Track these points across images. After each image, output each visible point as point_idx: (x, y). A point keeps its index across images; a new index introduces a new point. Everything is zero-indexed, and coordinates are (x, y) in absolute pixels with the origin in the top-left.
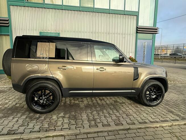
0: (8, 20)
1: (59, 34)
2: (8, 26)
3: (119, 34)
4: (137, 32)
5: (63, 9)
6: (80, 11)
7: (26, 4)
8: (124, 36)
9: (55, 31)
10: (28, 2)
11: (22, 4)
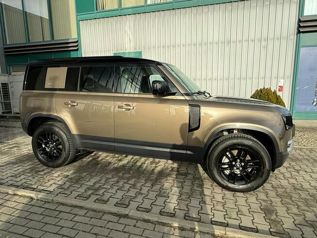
0: (77, 42)
1: (140, 53)
2: (77, 50)
3: (252, 41)
4: (299, 32)
5: (145, 12)
6: (173, 9)
7: (98, 15)
8: (264, 43)
9: (135, 49)
10: (103, 11)
11: (92, 16)
